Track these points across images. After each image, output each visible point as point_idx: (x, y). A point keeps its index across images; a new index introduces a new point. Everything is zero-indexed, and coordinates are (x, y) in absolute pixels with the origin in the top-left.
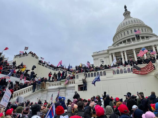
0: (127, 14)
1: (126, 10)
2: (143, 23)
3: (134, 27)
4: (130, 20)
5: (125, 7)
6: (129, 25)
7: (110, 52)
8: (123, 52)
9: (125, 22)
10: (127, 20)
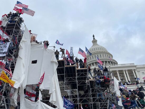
0: (95, 41)
1: (94, 38)
3: (97, 53)
4: (97, 47)
5: (94, 36)
6: (96, 51)
9: (93, 47)
10: (95, 47)
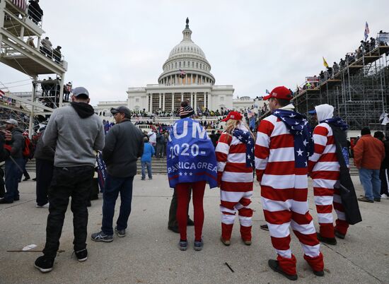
1: (187, 26)
2: (203, 55)
3: (189, 58)
5: (187, 21)
7: (148, 92)
8: (162, 94)
